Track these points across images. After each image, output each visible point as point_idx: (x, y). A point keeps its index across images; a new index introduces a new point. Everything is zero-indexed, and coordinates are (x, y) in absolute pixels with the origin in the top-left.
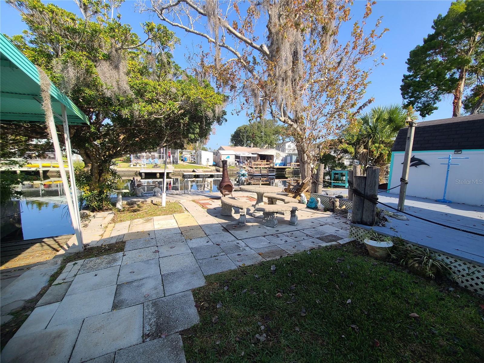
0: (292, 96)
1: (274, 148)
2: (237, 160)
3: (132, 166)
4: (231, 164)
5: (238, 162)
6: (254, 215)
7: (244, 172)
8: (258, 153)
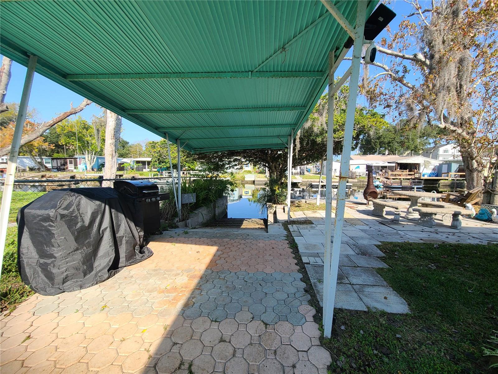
0: (456, 103)
1: (420, 154)
4: (361, 175)
6: (408, 217)
7: (378, 183)
8: (396, 161)
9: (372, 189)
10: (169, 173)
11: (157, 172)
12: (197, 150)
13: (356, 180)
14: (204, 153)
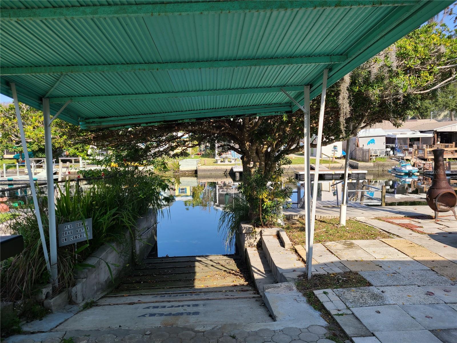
2: (391, 145)
3: (219, 162)
4: (378, 154)
5: (393, 149)
7: (409, 168)
8: (435, 130)
9: (445, 188)
10: (38, 161)
11: (15, 161)
12: (91, 120)
13: (371, 164)
14: (107, 128)
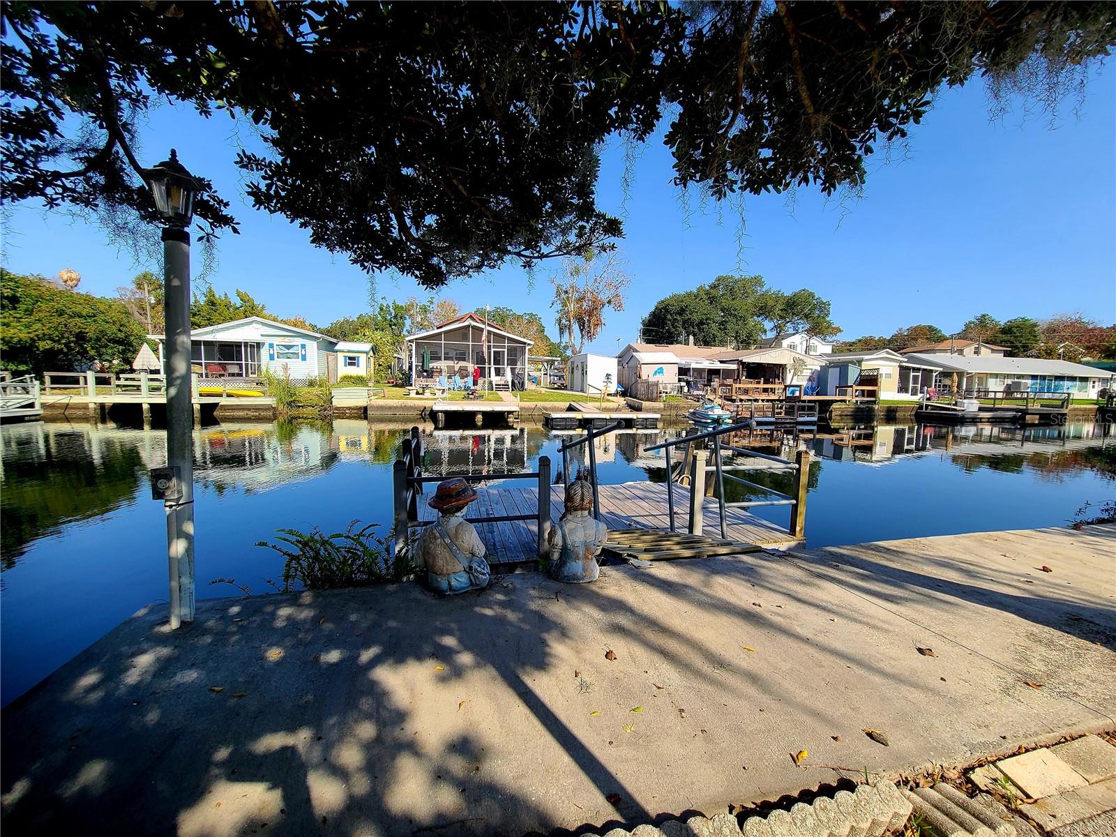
2: (685, 378)
3: (413, 394)
4: (669, 391)
5: (687, 383)
7: (718, 412)
8: (740, 359)
13: (661, 405)
